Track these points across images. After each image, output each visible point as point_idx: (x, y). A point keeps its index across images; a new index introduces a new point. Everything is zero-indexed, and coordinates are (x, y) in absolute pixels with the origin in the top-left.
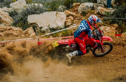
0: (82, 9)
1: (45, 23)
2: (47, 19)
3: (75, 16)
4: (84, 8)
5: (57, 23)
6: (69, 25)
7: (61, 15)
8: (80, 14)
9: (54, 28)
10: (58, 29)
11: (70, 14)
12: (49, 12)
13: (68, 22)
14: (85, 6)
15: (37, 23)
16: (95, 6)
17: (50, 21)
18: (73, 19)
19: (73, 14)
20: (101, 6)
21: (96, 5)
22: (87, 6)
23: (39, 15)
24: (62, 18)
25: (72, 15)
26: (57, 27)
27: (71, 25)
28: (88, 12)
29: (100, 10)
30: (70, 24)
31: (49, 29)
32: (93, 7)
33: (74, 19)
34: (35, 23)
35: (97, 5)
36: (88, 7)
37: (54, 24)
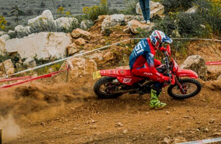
0: (108, 25)
1: (30, 52)
2: (33, 46)
3: (89, 38)
4: (110, 23)
5: (49, 51)
6: (73, 52)
7: (57, 37)
8: (102, 33)
9: (44, 59)
10: (52, 60)
11: (81, 34)
12: (36, 33)
13: (71, 48)
14: (111, 19)
15: (19, 53)
16: (126, 20)
17: (38, 48)
18: (84, 43)
19: (86, 34)
20: (135, 19)
21: (128, 18)
22: (115, 20)
23: (21, 39)
24: (59, 42)
25: (84, 37)
26: (50, 58)
27: (76, 53)
28: (112, 30)
29: (132, 25)
30: (76, 51)
31: (35, 62)
32: (123, 21)
33: (87, 42)
34: (17, 52)
35: (130, 17)
36: (117, 22)
37: (43, 52)
